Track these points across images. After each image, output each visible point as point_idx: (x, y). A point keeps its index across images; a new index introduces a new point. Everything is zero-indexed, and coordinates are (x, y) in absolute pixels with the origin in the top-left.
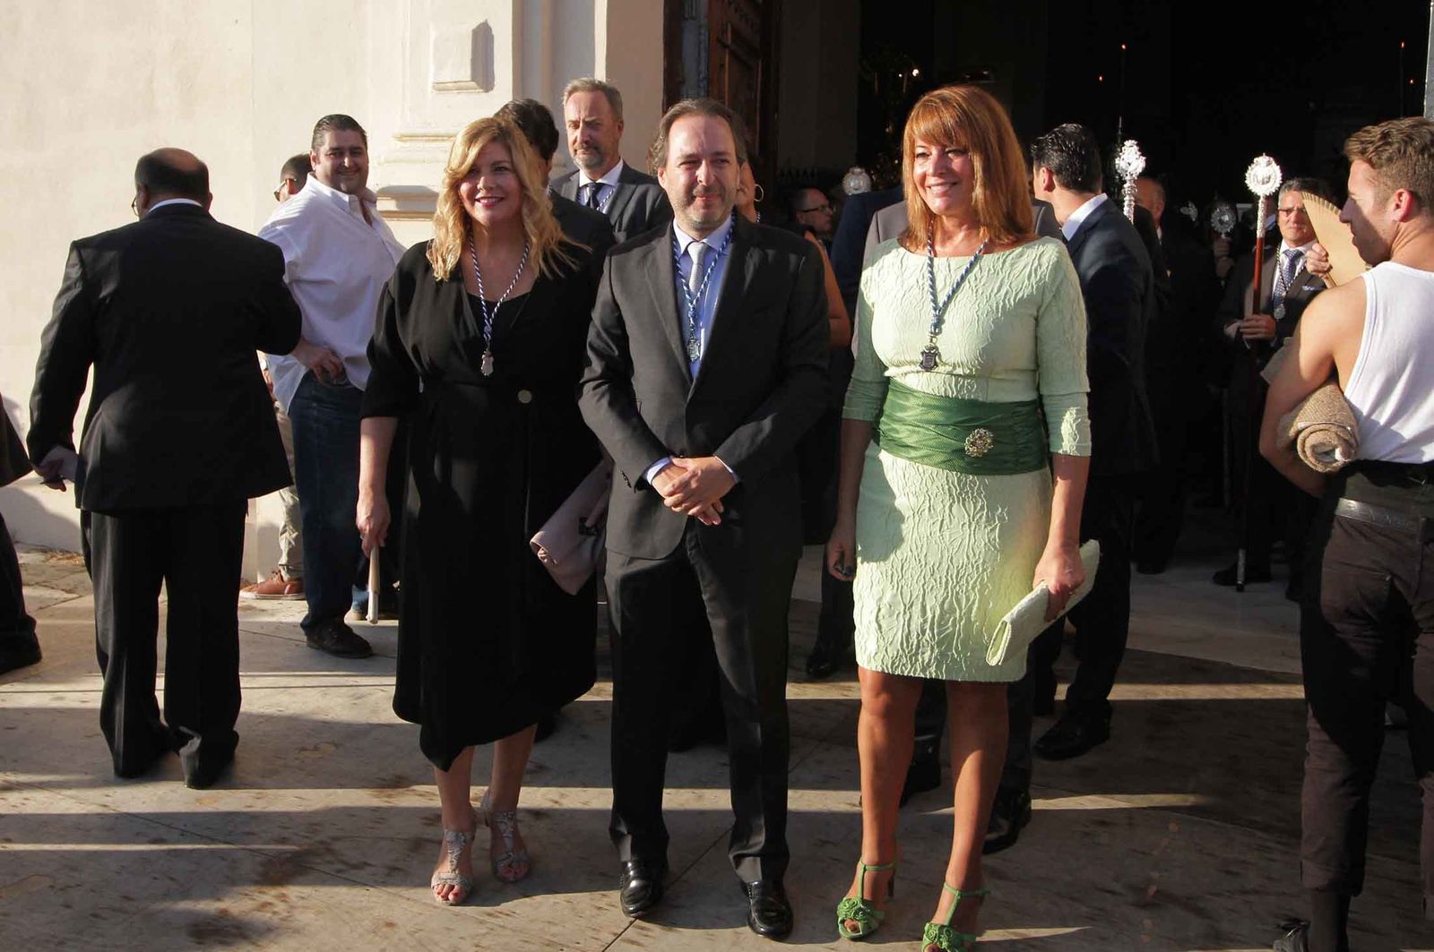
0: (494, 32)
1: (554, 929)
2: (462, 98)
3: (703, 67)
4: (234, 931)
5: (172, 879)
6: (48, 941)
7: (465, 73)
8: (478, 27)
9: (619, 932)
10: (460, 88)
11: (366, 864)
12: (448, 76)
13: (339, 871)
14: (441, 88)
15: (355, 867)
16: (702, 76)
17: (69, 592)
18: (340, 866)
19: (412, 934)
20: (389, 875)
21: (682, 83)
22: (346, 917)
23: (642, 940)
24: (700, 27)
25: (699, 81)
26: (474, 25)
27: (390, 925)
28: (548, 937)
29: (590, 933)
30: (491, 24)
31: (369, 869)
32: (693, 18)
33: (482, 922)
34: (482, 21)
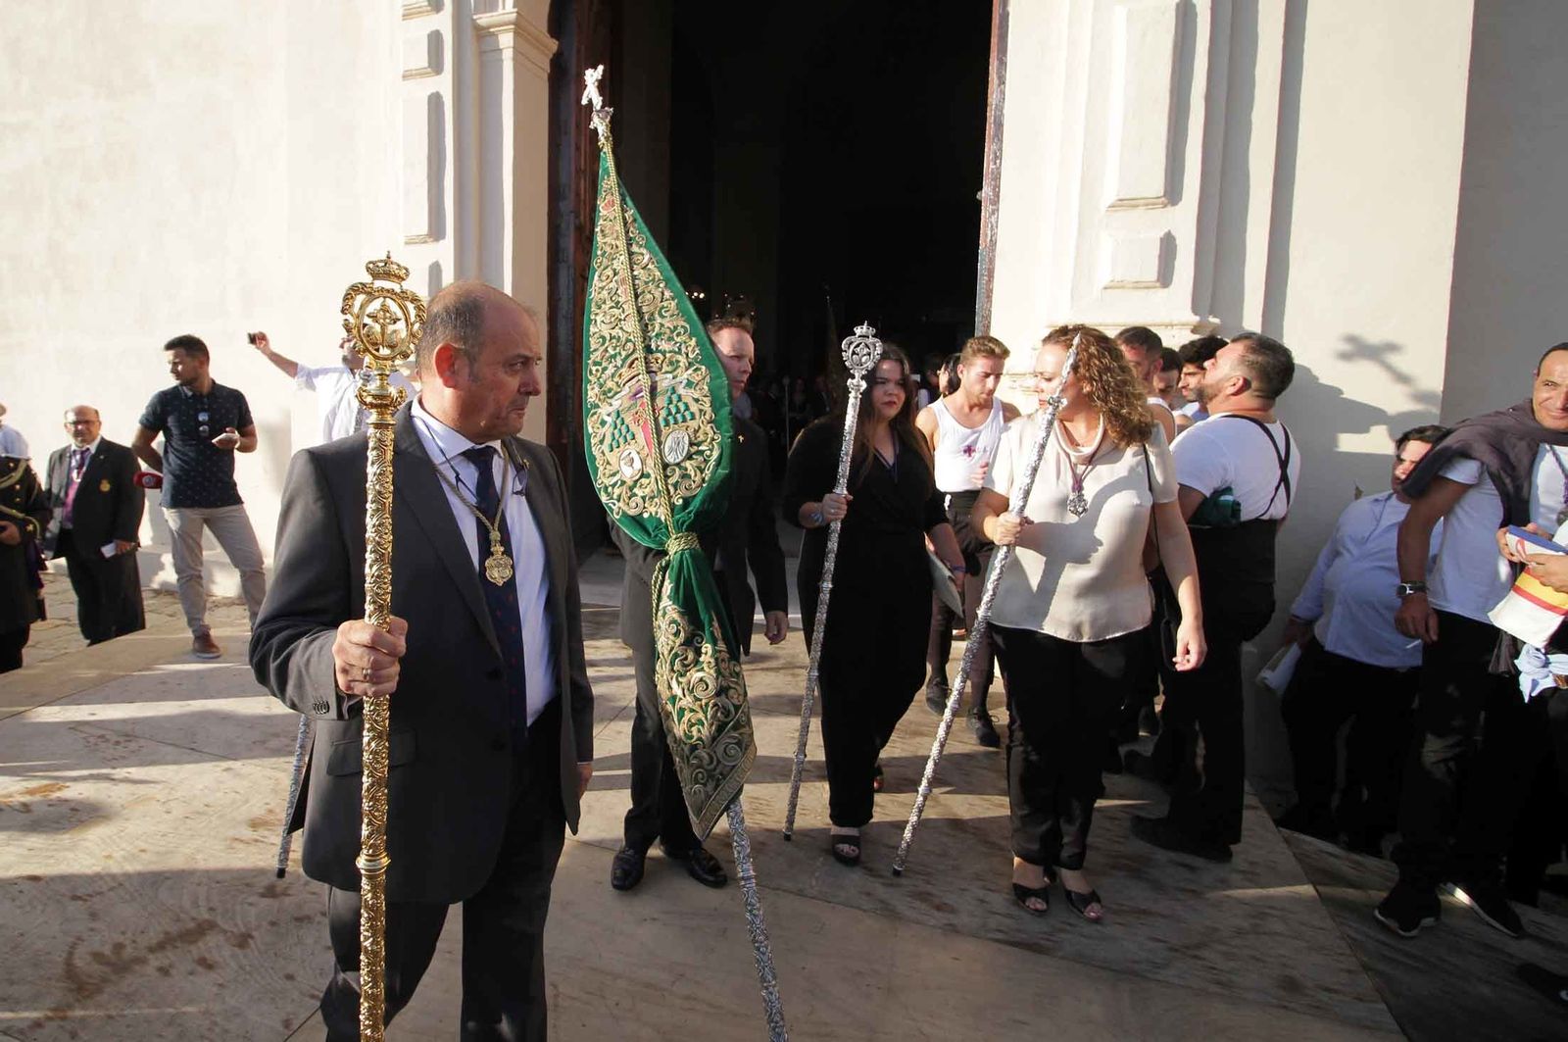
0: (443, 268)
3: (571, 291)
4: (277, 823)
5: (237, 792)
8: (433, 264)
17: (171, 616)
21: (560, 299)
26: (430, 263)
30: (441, 262)
34: (435, 260)
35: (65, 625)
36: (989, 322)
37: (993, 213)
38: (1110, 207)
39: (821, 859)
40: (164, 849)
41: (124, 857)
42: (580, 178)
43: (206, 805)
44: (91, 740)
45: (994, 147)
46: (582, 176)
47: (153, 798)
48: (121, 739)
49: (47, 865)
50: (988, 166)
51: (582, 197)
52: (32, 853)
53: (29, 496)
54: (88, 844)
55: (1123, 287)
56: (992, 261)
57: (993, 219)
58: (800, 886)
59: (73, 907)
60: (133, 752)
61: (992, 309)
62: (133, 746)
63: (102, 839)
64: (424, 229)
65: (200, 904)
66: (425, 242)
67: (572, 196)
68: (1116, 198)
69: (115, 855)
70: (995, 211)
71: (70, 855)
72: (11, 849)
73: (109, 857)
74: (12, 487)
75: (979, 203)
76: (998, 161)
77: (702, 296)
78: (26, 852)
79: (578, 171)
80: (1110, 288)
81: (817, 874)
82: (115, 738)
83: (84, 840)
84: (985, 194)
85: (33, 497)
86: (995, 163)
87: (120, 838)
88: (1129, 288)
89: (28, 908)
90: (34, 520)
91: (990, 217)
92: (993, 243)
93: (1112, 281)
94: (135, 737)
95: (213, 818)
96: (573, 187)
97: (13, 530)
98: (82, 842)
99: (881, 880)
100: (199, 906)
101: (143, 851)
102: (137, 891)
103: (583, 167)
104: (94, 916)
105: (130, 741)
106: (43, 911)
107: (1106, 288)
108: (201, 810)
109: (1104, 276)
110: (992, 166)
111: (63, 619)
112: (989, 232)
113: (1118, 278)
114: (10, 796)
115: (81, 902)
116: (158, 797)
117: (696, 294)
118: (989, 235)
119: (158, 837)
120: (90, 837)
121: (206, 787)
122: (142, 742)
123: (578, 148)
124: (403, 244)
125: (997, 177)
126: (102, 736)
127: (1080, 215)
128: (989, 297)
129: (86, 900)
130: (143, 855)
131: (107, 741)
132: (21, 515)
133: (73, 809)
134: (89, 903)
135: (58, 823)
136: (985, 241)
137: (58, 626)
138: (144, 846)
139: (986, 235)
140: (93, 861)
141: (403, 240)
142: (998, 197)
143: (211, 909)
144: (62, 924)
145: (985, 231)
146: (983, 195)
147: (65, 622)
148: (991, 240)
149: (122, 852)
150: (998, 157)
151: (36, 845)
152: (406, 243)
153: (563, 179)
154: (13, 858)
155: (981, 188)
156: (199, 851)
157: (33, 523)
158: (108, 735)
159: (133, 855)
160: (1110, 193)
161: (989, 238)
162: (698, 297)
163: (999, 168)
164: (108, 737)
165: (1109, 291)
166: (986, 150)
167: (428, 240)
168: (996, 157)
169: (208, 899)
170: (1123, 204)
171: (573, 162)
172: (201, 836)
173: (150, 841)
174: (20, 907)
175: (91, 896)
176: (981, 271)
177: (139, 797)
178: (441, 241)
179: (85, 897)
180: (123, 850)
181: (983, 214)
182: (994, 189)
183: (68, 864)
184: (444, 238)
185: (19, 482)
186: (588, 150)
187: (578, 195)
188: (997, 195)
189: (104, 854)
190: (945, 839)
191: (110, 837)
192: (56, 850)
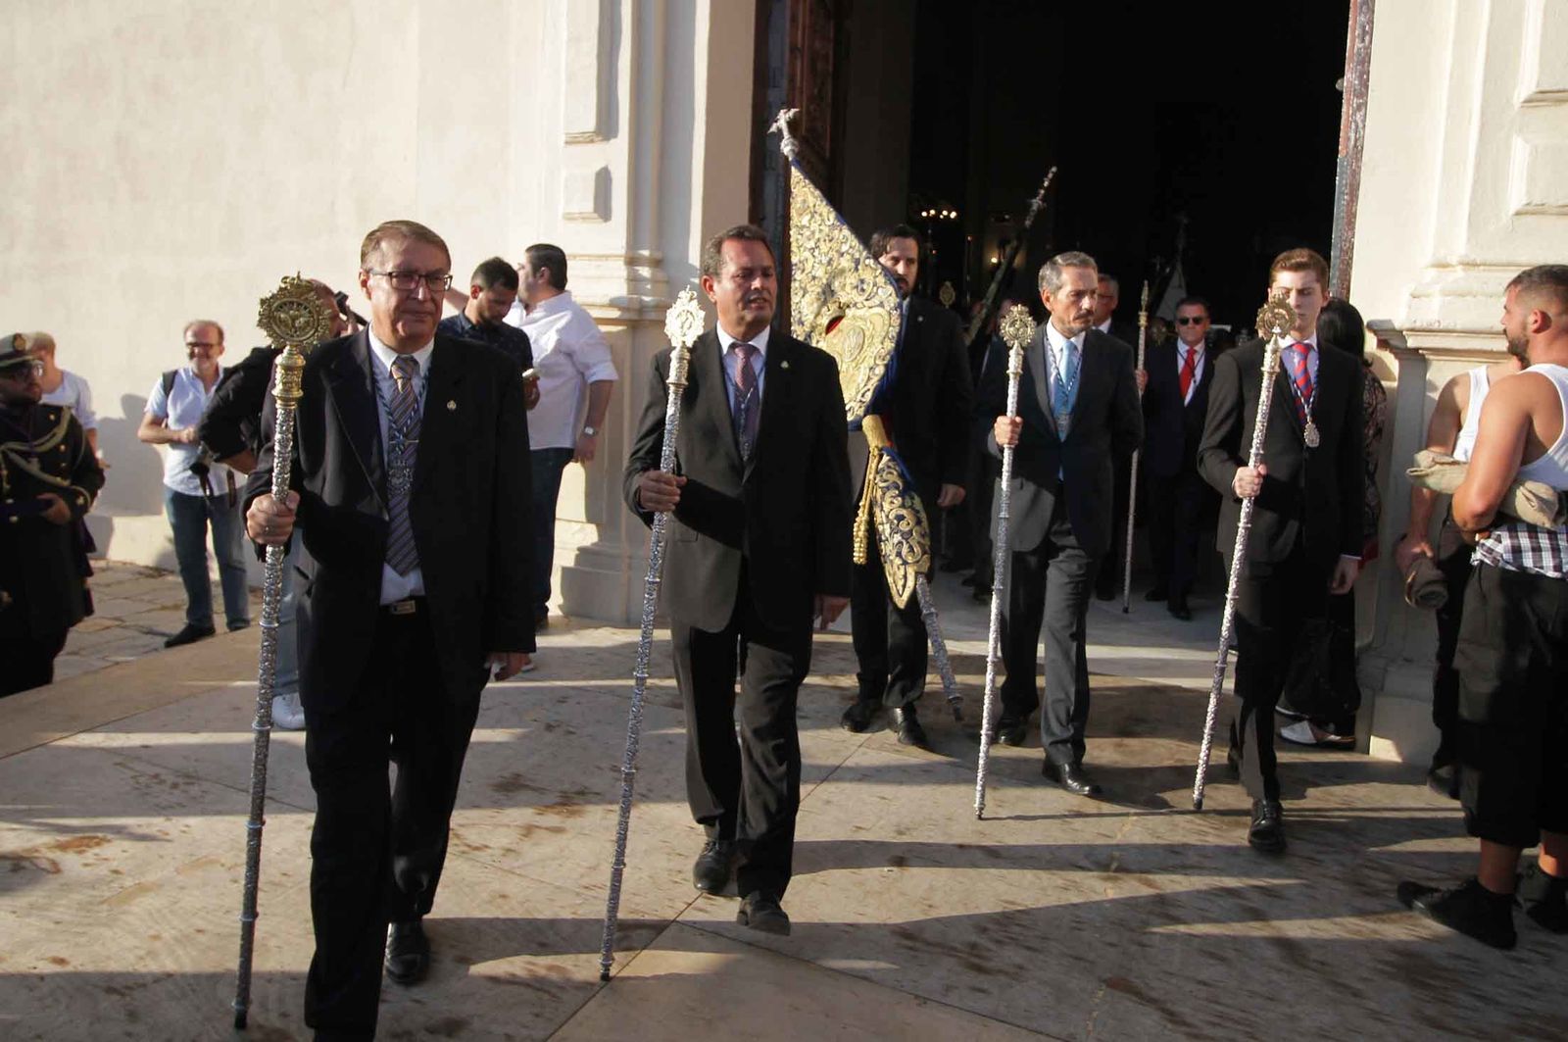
0: (614, 176)
1: (637, 899)
2: (584, 226)
6: (215, 910)
7: (588, 206)
8: (601, 171)
9: (690, 902)
10: (584, 218)
11: (487, 847)
12: (575, 209)
13: (463, 852)
14: (569, 217)
15: (477, 849)
16: (779, 215)
18: (466, 849)
19: (522, 903)
20: (504, 855)
22: (467, 890)
23: (709, 908)
24: (778, 175)
25: (777, 218)
26: (598, 167)
27: (504, 896)
28: (633, 906)
29: (667, 903)
30: (611, 168)
31: (489, 851)
32: (774, 169)
33: (578, 894)
34: (603, 166)
35: (118, 626)
36: (1351, 258)
37: (1359, 108)
38: (1526, 101)
39: (1101, 993)
40: (228, 930)
41: (176, 939)
42: (796, 58)
43: (285, 874)
44: (142, 780)
45: (1362, 19)
46: (799, 55)
47: (217, 862)
48: (180, 780)
49: (77, 945)
50: (1353, 44)
51: (798, 84)
52: (59, 927)
53: (75, 457)
54: (130, 919)
55: (1543, 213)
56: (1355, 174)
57: (1359, 116)
58: (1072, 1030)
59: (107, 1003)
60: (194, 798)
61: (1357, 241)
62: (195, 790)
63: (151, 914)
64: (590, 123)
65: (270, 1007)
66: (592, 141)
67: (785, 83)
68: (1533, 89)
69: (166, 935)
70: (1362, 106)
71: (108, 933)
72: (32, 920)
73: (156, 937)
74: (56, 448)
75: (1341, 93)
76: (1367, 38)
77: (953, 215)
78: (52, 926)
79: (793, 49)
80: (1526, 213)
81: (1095, 1014)
82: (171, 779)
83: (124, 913)
84: (1348, 81)
85: (80, 458)
86: (1363, 41)
87: (171, 912)
88: (1552, 214)
89: (49, 1001)
90: (85, 492)
91: (1354, 114)
92: (1358, 151)
93: (1528, 204)
94: (199, 779)
95: (291, 891)
96: (786, 70)
97: (61, 505)
98: (123, 917)
99: (1183, 1029)
100: (267, 1010)
101: (199, 931)
102: (189, 985)
103: (799, 46)
104: (133, 1015)
105: (193, 784)
106: (67, 1007)
107: (1518, 214)
108: (277, 880)
109: (1516, 198)
110: (1358, 45)
111: (116, 619)
112: (1352, 135)
113: (1537, 200)
114: (37, 851)
115: (115, 997)
116: (223, 861)
117: (945, 213)
118: (1353, 138)
119: (220, 914)
120: (135, 909)
121: (284, 849)
122: (206, 786)
123: (794, 19)
124: (562, 144)
125: (1365, 60)
126: (156, 776)
127: (1483, 114)
128: (1351, 223)
129: (123, 995)
130: (201, 938)
131: (162, 782)
132: (66, 483)
133: (116, 872)
134: (128, 999)
135: (93, 888)
136: (1347, 147)
137: (108, 628)
138: (201, 924)
139: (1349, 139)
140: (136, 942)
141: (563, 138)
142: (1367, 87)
143: (284, 1015)
144: (91, 1024)
145: (1347, 133)
146: (1345, 84)
147: (117, 623)
148: (1355, 146)
149: (173, 932)
150: (1367, 33)
151: (67, 918)
152: (567, 143)
153: (774, 62)
154: (35, 934)
155: (1343, 76)
156: (273, 935)
157: (83, 495)
158: (165, 775)
159: (187, 937)
160: (1526, 86)
161: (1353, 142)
162: (948, 217)
163: (1368, 48)
164: (163, 777)
165: (1524, 219)
166: (1350, 23)
167: (596, 139)
168: (1364, 33)
169: (281, 1000)
170: (1543, 98)
171: (787, 41)
172: (275, 915)
173: (210, 917)
174: (40, 999)
175: (128, 988)
176: (1340, 187)
177: (198, 860)
178: (612, 141)
179: (123, 991)
180: (174, 928)
181: (1344, 109)
182: (1361, 77)
183: (103, 944)
184: (615, 136)
185: (64, 441)
186: (807, 22)
187: (792, 80)
188: (1365, 84)
189: (152, 932)
190: (1275, 977)
191: (159, 911)
192: (90, 925)
